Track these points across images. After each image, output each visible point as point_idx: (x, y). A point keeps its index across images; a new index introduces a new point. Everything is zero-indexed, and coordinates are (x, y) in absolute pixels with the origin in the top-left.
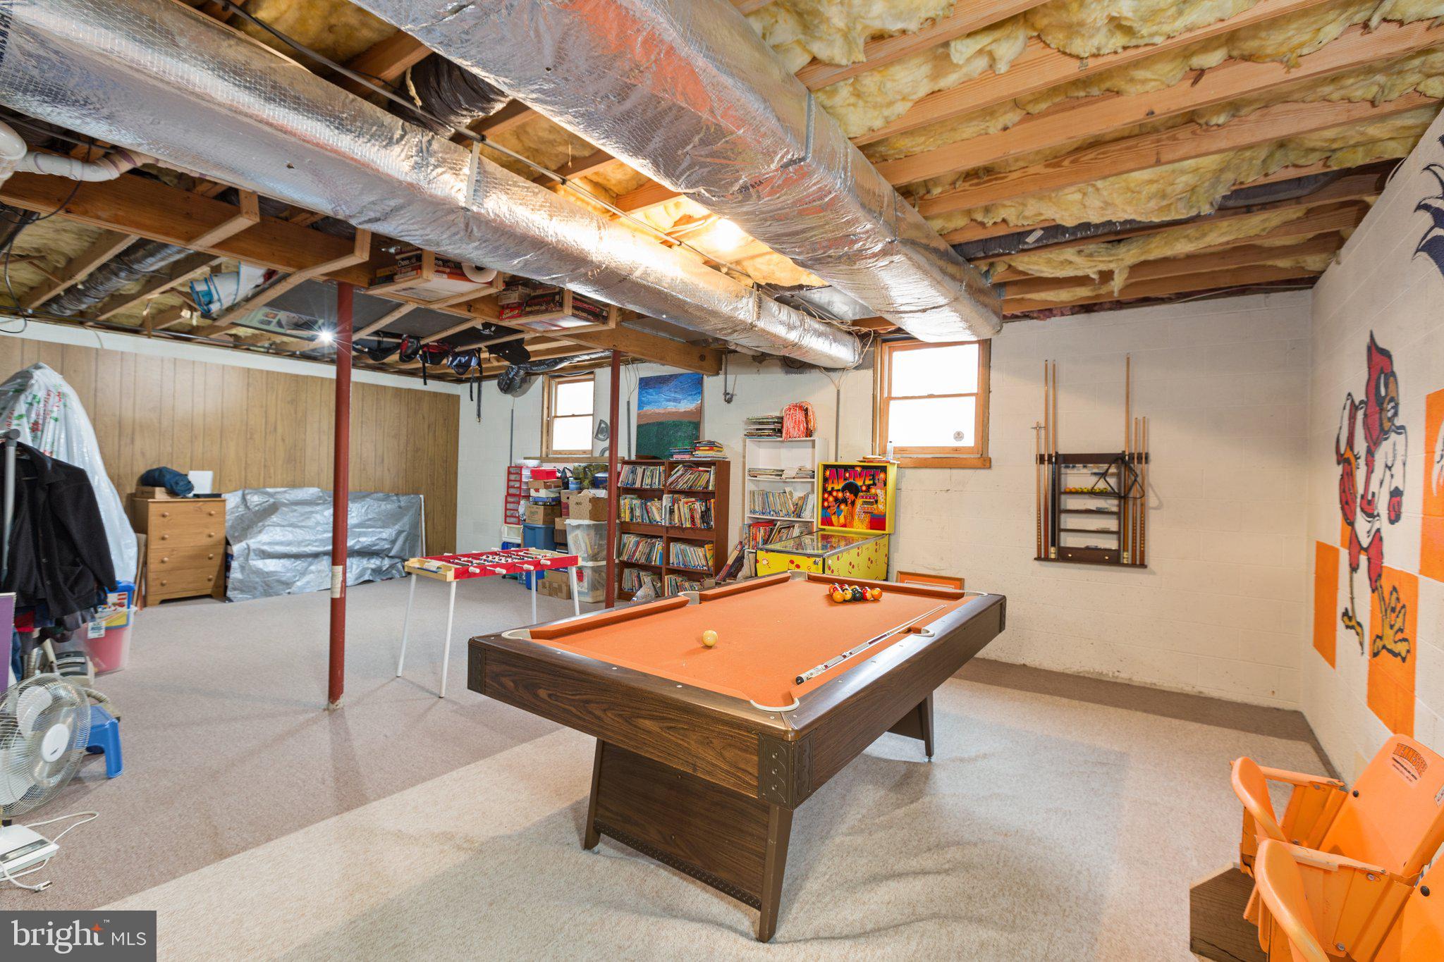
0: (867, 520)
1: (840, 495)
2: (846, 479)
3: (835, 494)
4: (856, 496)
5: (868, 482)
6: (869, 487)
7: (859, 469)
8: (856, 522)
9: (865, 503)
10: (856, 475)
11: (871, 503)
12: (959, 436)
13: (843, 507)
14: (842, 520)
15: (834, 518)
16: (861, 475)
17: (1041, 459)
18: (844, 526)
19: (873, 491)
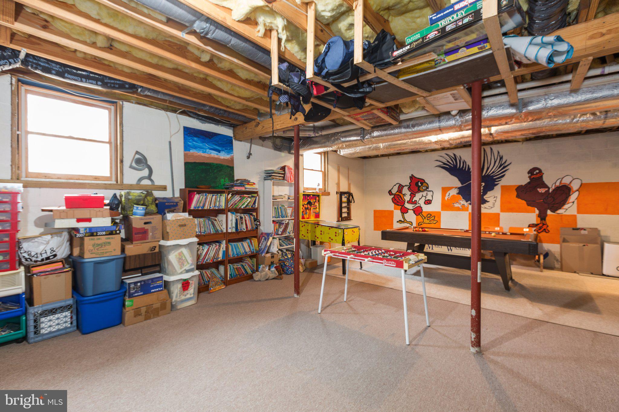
0: (314, 215)
1: (307, 206)
2: (308, 200)
3: (305, 206)
4: (311, 206)
5: (314, 201)
6: (314, 202)
7: (311, 196)
8: (311, 216)
9: (313, 209)
10: (311, 198)
11: (315, 209)
12: (319, 185)
13: (307, 211)
14: (307, 216)
15: (305, 216)
16: (312, 198)
17: (337, 193)
18: (308, 218)
19: (315, 204)
